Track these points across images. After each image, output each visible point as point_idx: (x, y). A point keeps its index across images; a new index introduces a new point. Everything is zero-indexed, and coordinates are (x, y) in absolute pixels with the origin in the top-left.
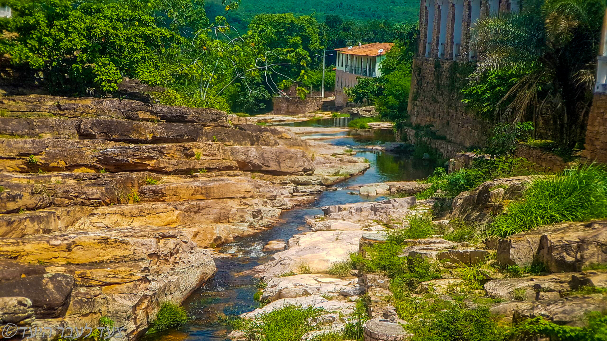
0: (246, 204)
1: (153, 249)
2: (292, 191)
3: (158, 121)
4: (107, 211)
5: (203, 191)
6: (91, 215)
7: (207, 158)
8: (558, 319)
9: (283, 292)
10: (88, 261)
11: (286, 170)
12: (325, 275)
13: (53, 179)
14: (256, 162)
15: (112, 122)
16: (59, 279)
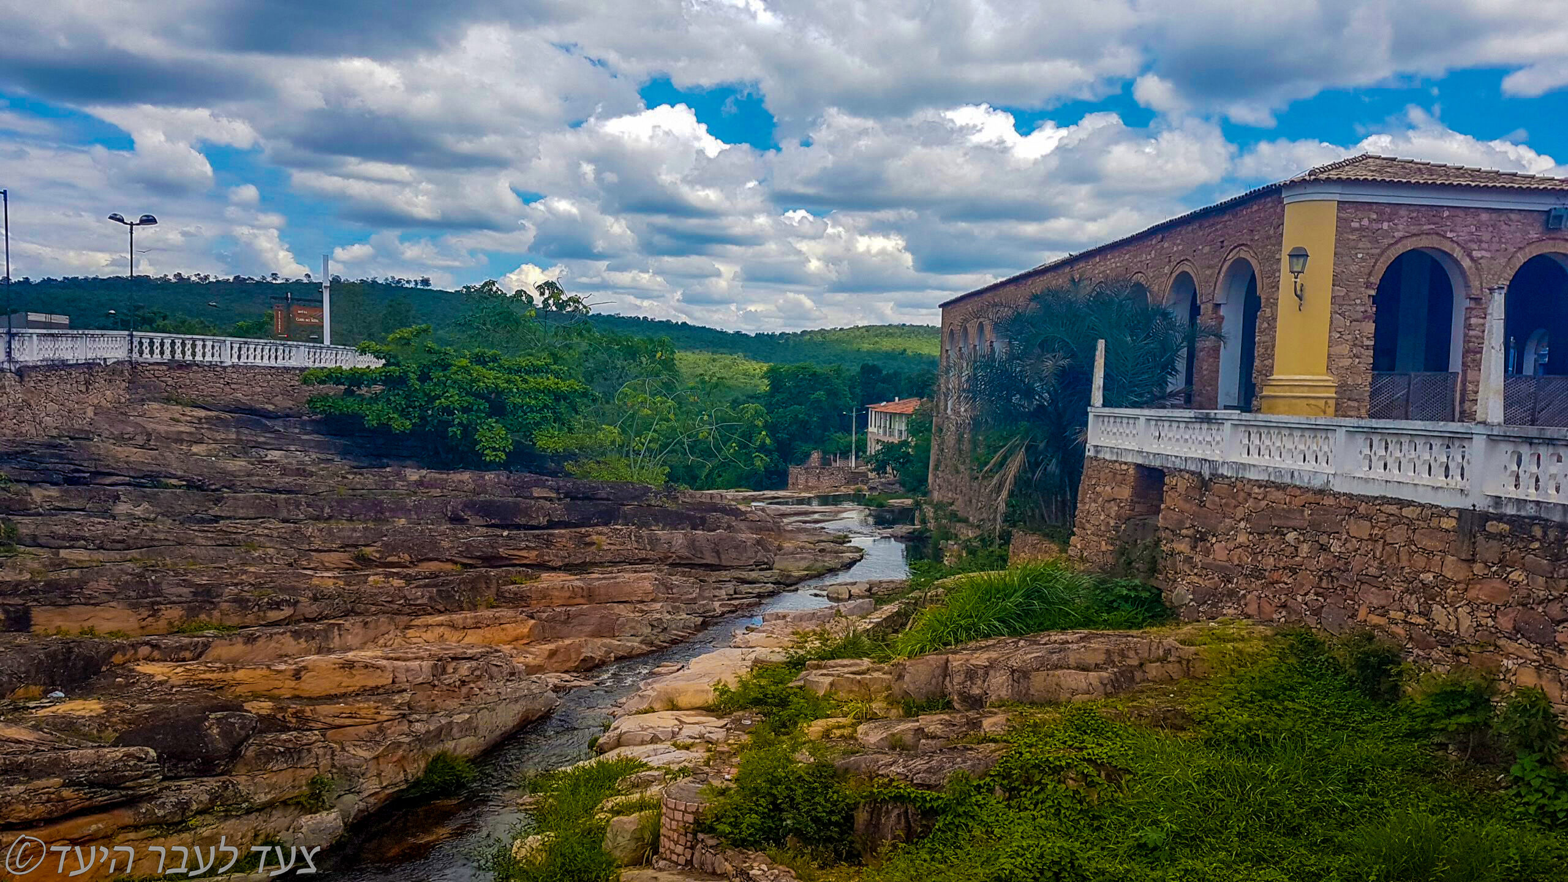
0: (642, 611)
1: (424, 676)
2: (732, 592)
3: (559, 499)
4: (430, 622)
5: (585, 594)
6: (408, 627)
7: (613, 547)
8: (919, 781)
9: (624, 737)
10: (324, 694)
11: (729, 564)
12: (699, 711)
13: (371, 578)
14: (684, 552)
15: (491, 502)
16: (232, 720)
